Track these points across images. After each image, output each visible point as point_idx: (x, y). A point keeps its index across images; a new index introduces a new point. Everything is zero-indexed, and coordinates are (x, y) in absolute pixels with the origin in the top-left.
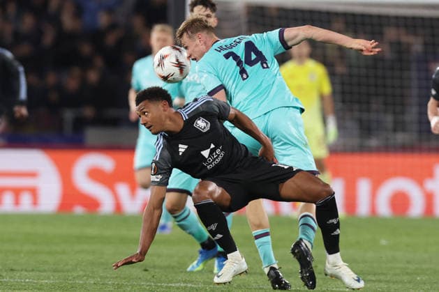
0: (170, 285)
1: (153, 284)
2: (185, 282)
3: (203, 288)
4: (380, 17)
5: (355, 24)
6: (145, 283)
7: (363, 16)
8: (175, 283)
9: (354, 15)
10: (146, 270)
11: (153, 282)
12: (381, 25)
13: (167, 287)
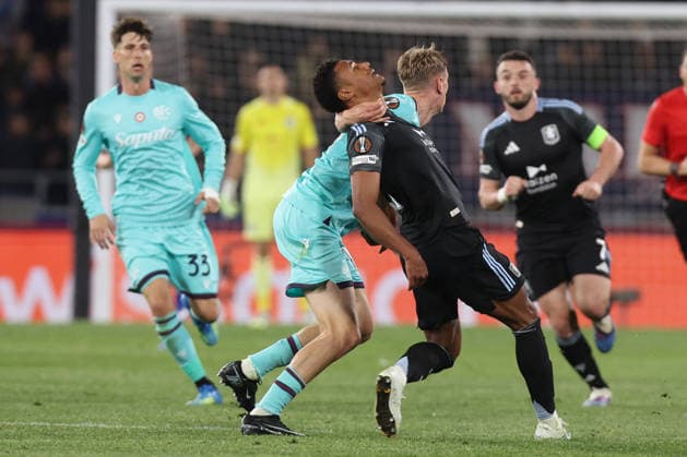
0: (73, 425)
1: (48, 424)
2: (94, 421)
3: (121, 429)
4: (378, 35)
5: (342, 45)
6: (36, 423)
7: (354, 33)
8: (80, 422)
9: (341, 33)
10: (38, 404)
11: (49, 421)
12: (380, 47)
13: (68, 429)
